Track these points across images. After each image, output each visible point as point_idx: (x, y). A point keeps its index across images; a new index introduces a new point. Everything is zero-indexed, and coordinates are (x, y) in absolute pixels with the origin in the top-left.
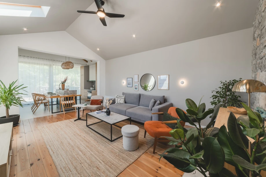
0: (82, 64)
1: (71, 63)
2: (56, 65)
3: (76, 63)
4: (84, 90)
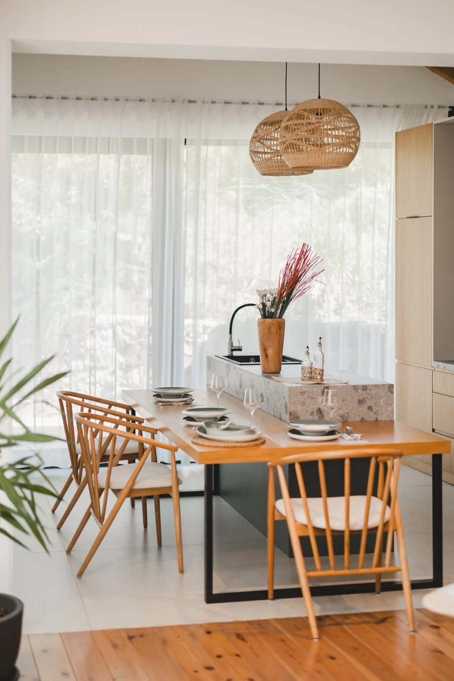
0: (411, 110)
1: (340, 111)
2: (207, 142)
3: (369, 106)
4: (435, 364)
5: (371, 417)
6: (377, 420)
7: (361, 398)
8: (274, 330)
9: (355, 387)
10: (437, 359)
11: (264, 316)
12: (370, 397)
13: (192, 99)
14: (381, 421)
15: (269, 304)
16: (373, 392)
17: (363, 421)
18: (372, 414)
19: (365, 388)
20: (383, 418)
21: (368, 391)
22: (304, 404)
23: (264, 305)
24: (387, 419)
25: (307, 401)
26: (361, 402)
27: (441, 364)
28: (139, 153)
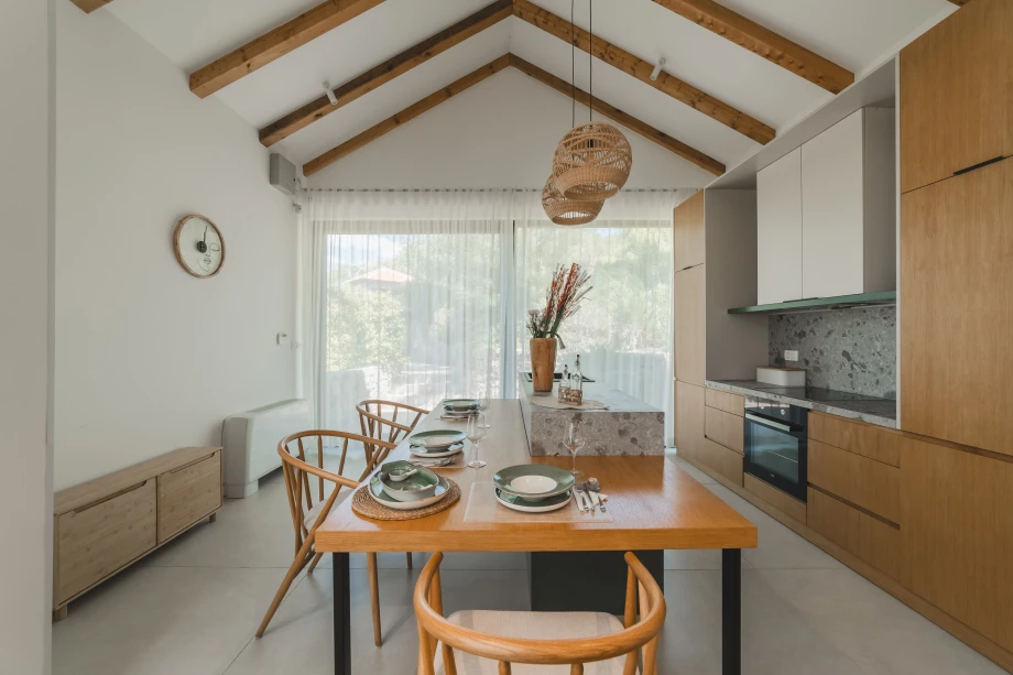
3: (653, 190)
4: (707, 383)
5: (634, 451)
6: (642, 455)
7: (622, 428)
8: (543, 348)
9: (615, 415)
10: (709, 378)
11: (535, 336)
12: (634, 427)
13: (519, 188)
14: (648, 456)
15: (538, 323)
16: (637, 421)
17: (624, 456)
18: (636, 448)
19: (627, 415)
20: (650, 452)
21: (631, 420)
22: (549, 433)
23: (534, 324)
24: (656, 454)
25: (554, 430)
26: (622, 433)
27: (713, 383)
28: (480, 232)
